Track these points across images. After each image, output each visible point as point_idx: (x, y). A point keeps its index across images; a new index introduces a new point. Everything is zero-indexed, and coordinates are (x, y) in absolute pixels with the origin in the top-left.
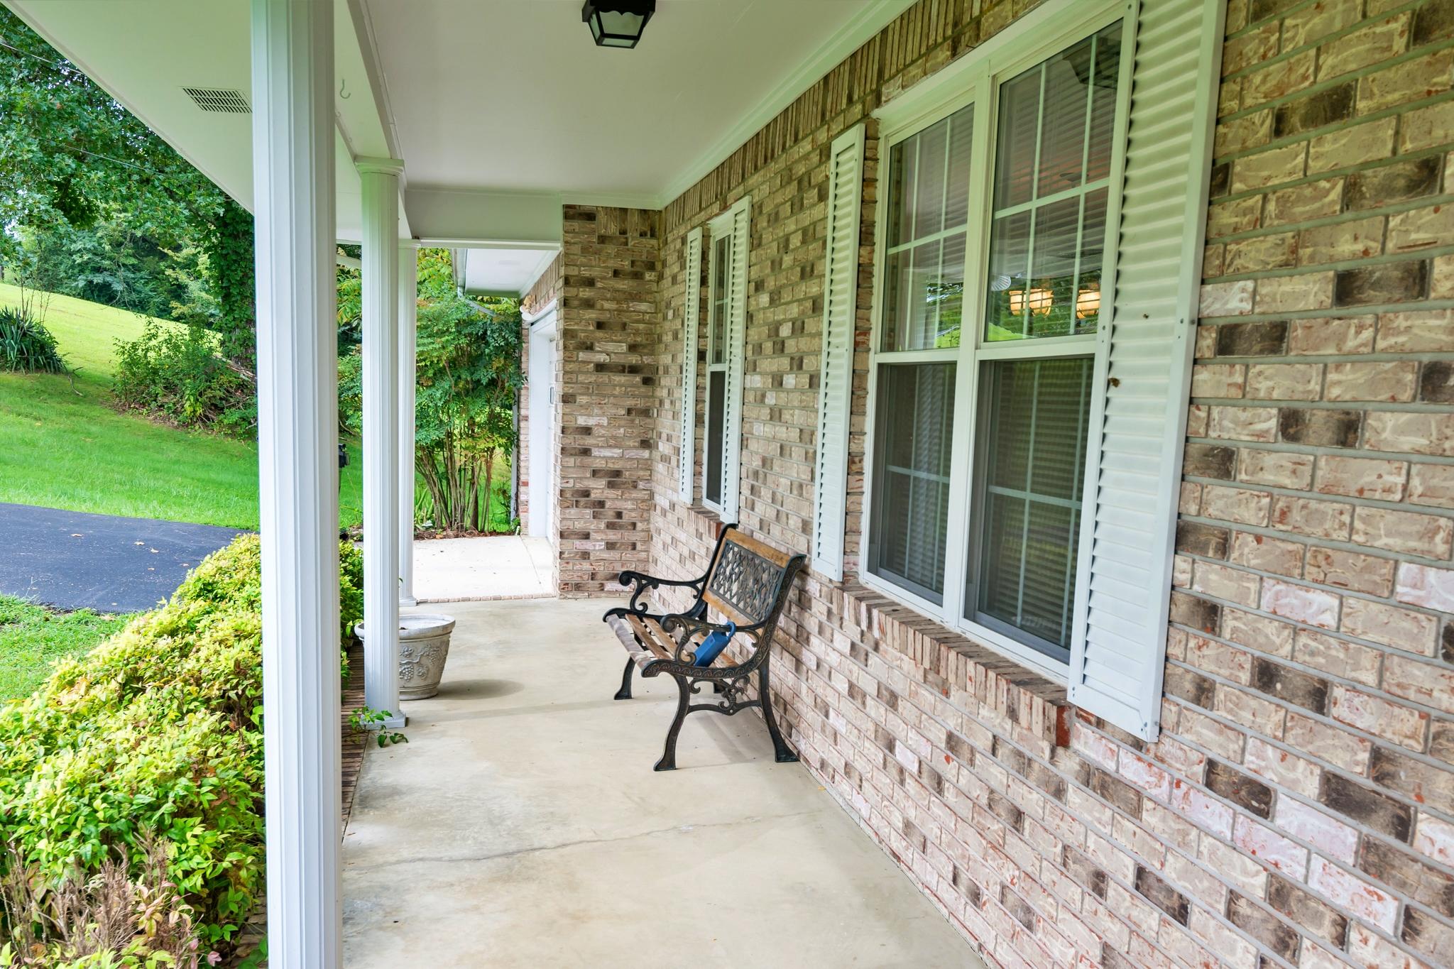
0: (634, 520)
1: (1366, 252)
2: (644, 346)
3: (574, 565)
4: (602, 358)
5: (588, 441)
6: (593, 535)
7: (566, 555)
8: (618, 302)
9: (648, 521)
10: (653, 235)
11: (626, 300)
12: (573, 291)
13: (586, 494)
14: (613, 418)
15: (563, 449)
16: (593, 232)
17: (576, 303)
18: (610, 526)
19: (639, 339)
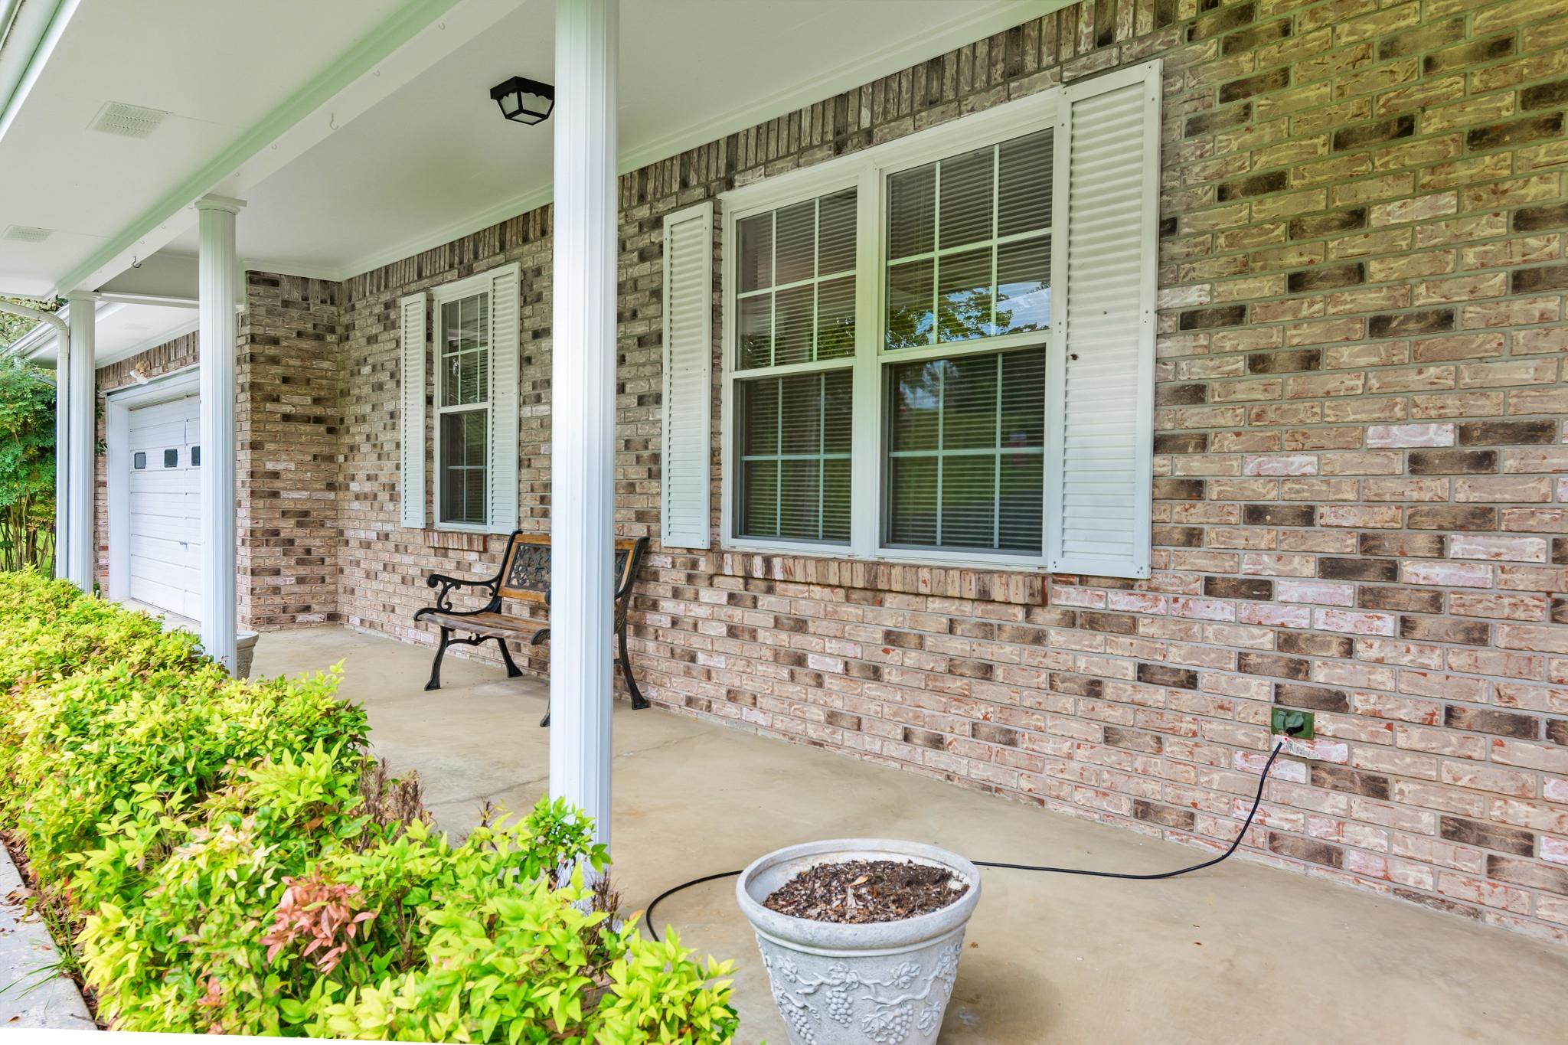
0: (322, 556)
1: (1311, 262)
2: (328, 400)
3: (266, 599)
4: (288, 409)
5: (277, 484)
6: (284, 571)
7: (257, 591)
8: (302, 360)
9: (335, 556)
10: (332, 303)
11: (309, 358)
12: (258, 348)
13: (276, 533)
14: (300, 464)
15: (252, 492)
16: (277, 296)
17: (262, 359)
18: (300, 562)
19: (322, 393)
